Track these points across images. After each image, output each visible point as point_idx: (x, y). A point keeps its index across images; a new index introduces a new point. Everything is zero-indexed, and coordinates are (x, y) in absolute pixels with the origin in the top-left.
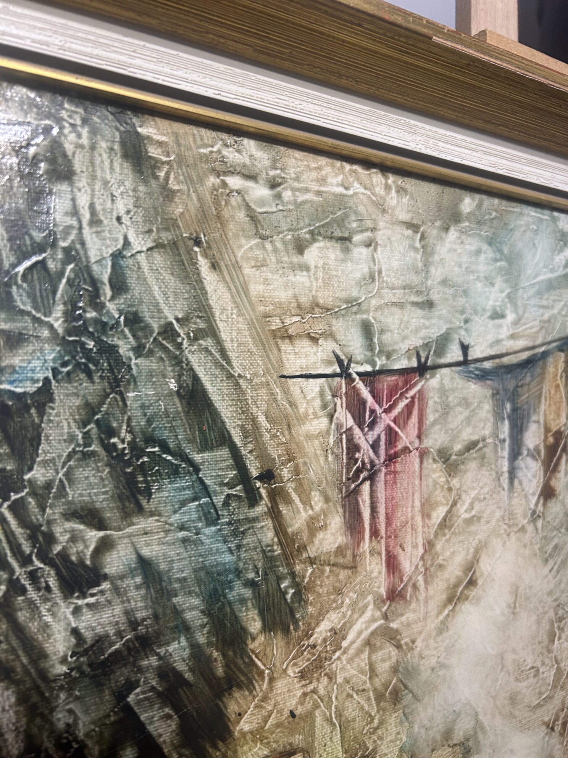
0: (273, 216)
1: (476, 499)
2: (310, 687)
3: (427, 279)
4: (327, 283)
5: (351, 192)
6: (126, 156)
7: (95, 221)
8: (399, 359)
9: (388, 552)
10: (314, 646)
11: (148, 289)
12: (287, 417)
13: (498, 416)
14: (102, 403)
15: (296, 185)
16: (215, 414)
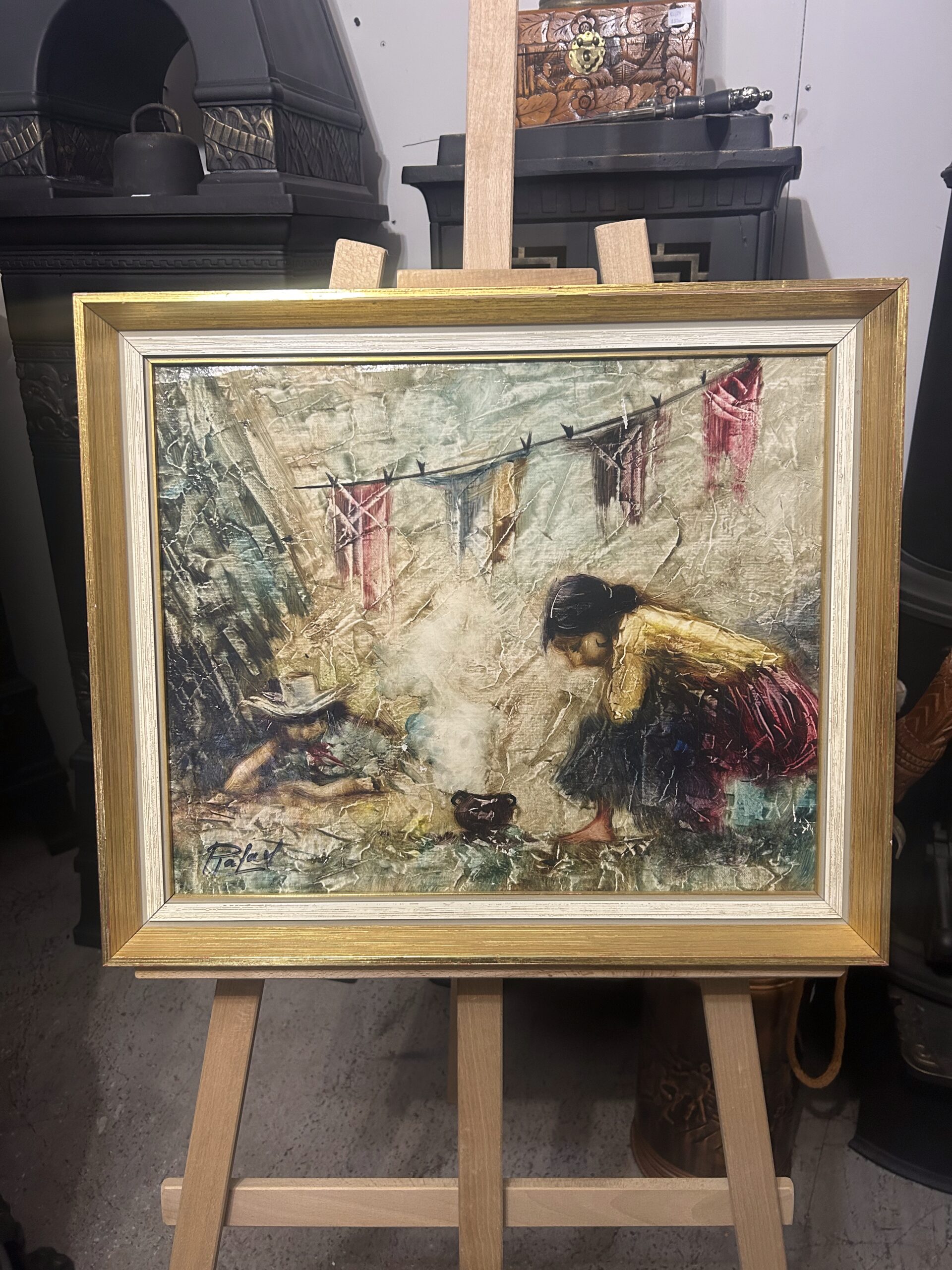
0: (286, 404)
1: (432, 558)
2: (317, 645)
3: (390, 425)
4: (320, 436)
5: (332, 382)
6: (208, 389)
7: (197, 422)
8: (370, 475)
9: (365, 583)
10: (318, 625)
11: (223, 450)
12: (298, 509)
13: (450, 507)
14: (205, 503)
15: (298, 385)
16: (259, 508)
